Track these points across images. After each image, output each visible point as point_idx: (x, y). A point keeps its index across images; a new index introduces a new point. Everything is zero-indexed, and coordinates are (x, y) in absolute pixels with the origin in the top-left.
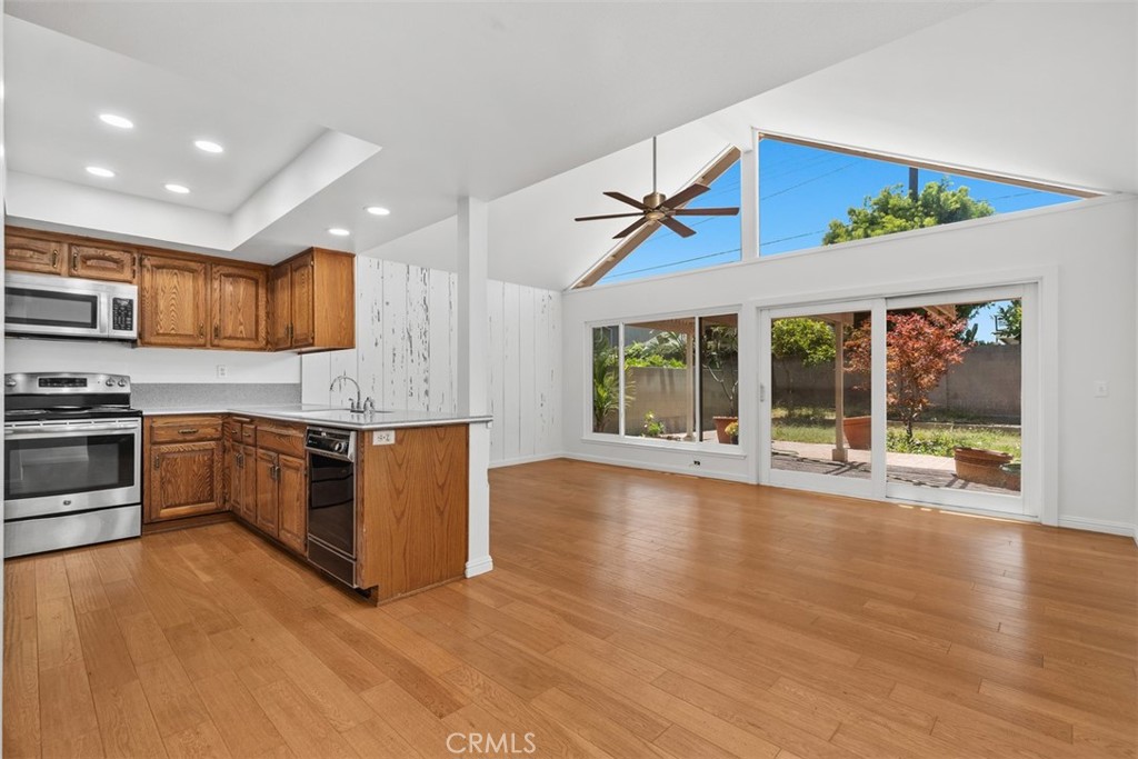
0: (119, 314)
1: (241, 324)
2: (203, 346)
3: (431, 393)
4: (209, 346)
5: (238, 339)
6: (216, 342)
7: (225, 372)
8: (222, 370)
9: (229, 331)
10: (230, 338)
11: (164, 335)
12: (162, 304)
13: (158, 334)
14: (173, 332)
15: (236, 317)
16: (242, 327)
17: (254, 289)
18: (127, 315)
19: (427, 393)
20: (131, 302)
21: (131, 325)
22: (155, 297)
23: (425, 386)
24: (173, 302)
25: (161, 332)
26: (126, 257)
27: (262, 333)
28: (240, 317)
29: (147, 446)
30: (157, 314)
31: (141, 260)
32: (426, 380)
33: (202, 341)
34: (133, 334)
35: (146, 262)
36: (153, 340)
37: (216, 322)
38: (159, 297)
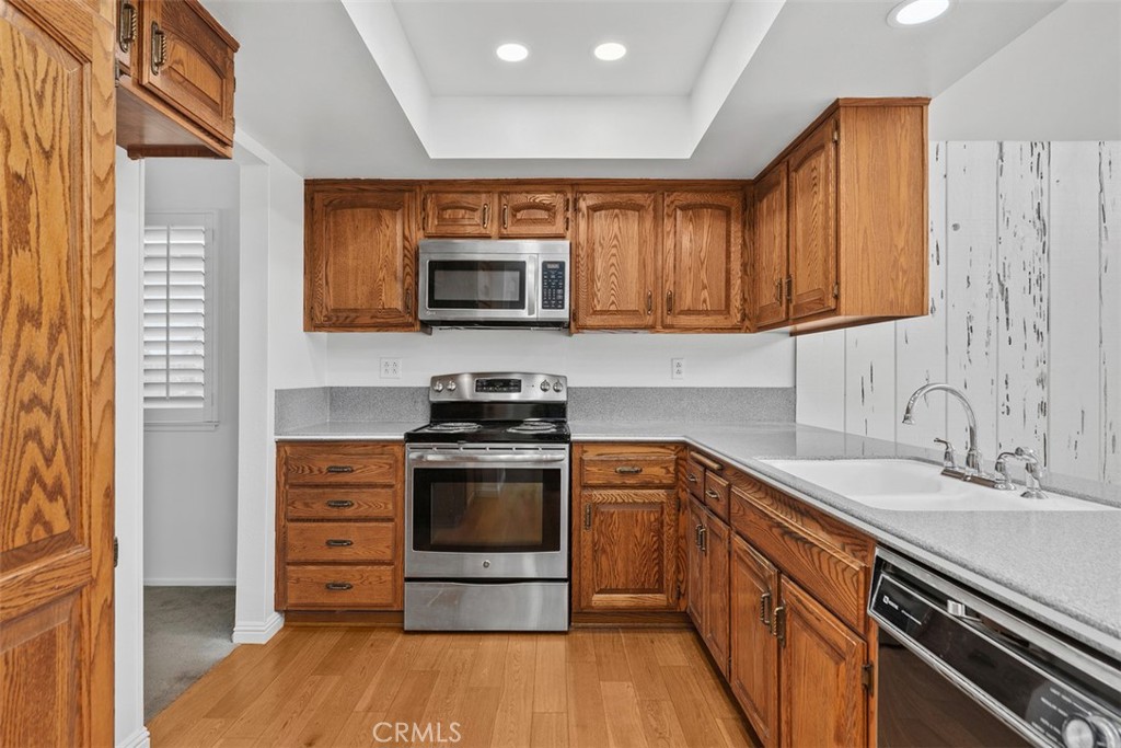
0: (549, 284)
1: (704, 287)
2: (651, 328)
3: (1052, 409)
4: (659, 327)
5: (699, 313)
6: (669, 320)
7: (682, 369)
8: (679, 365)
9: (687, 301)
10: (689, 312)
11: (602, 312)
12: (600, 265)
13: (595, 313)
14: (613, 308)
15: (697, 276)
16: (705, 294)
17: (724, 225)
18: (557, 287)
19: (1043, 408)
20: (562, 265)
21: (563, 300)
22: (591, 256)
23: (1038, 395)
24: (613, 260)
25: (598, 308)
26: (556, 200)
27: (736, 302)
28: (703, 275)
29: (576, 491)
30: (593, 281)
31: (576, 201)
32: (1041, 381)
33: (649, 320)
34: (563, 314)
35: (583, 205)
36: (591, 321)
37: (669, 286)
38: (597, 255)
